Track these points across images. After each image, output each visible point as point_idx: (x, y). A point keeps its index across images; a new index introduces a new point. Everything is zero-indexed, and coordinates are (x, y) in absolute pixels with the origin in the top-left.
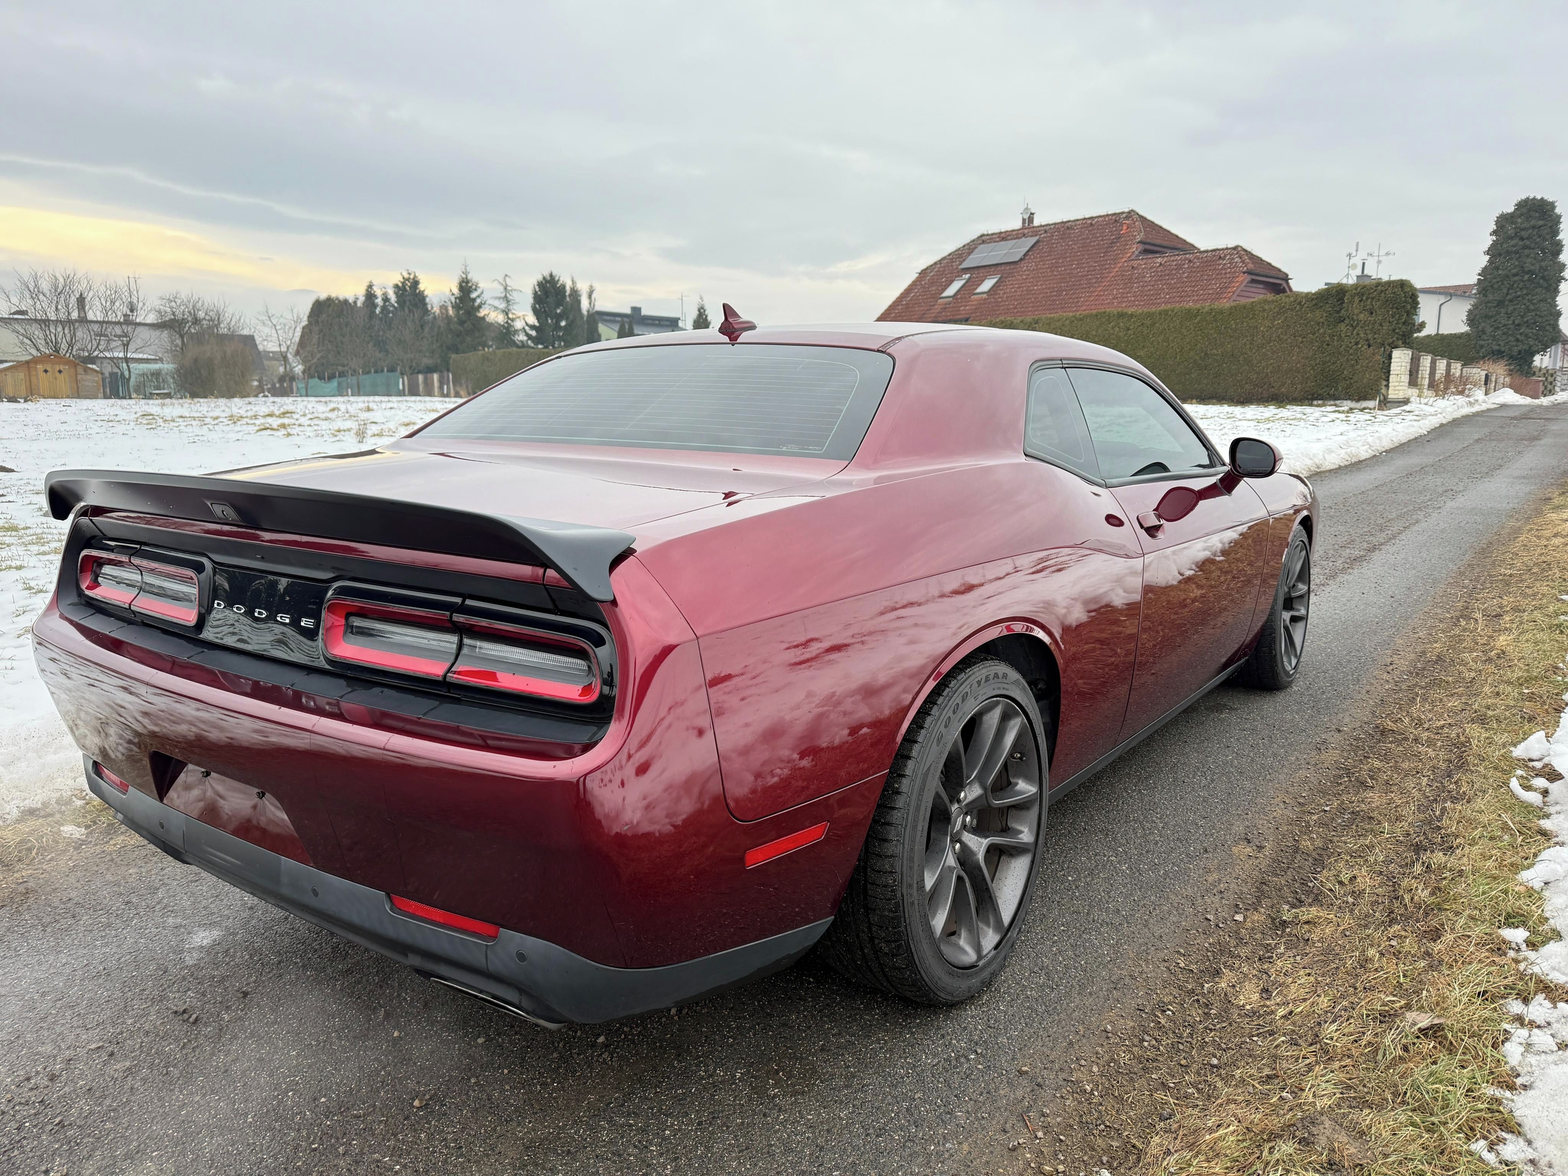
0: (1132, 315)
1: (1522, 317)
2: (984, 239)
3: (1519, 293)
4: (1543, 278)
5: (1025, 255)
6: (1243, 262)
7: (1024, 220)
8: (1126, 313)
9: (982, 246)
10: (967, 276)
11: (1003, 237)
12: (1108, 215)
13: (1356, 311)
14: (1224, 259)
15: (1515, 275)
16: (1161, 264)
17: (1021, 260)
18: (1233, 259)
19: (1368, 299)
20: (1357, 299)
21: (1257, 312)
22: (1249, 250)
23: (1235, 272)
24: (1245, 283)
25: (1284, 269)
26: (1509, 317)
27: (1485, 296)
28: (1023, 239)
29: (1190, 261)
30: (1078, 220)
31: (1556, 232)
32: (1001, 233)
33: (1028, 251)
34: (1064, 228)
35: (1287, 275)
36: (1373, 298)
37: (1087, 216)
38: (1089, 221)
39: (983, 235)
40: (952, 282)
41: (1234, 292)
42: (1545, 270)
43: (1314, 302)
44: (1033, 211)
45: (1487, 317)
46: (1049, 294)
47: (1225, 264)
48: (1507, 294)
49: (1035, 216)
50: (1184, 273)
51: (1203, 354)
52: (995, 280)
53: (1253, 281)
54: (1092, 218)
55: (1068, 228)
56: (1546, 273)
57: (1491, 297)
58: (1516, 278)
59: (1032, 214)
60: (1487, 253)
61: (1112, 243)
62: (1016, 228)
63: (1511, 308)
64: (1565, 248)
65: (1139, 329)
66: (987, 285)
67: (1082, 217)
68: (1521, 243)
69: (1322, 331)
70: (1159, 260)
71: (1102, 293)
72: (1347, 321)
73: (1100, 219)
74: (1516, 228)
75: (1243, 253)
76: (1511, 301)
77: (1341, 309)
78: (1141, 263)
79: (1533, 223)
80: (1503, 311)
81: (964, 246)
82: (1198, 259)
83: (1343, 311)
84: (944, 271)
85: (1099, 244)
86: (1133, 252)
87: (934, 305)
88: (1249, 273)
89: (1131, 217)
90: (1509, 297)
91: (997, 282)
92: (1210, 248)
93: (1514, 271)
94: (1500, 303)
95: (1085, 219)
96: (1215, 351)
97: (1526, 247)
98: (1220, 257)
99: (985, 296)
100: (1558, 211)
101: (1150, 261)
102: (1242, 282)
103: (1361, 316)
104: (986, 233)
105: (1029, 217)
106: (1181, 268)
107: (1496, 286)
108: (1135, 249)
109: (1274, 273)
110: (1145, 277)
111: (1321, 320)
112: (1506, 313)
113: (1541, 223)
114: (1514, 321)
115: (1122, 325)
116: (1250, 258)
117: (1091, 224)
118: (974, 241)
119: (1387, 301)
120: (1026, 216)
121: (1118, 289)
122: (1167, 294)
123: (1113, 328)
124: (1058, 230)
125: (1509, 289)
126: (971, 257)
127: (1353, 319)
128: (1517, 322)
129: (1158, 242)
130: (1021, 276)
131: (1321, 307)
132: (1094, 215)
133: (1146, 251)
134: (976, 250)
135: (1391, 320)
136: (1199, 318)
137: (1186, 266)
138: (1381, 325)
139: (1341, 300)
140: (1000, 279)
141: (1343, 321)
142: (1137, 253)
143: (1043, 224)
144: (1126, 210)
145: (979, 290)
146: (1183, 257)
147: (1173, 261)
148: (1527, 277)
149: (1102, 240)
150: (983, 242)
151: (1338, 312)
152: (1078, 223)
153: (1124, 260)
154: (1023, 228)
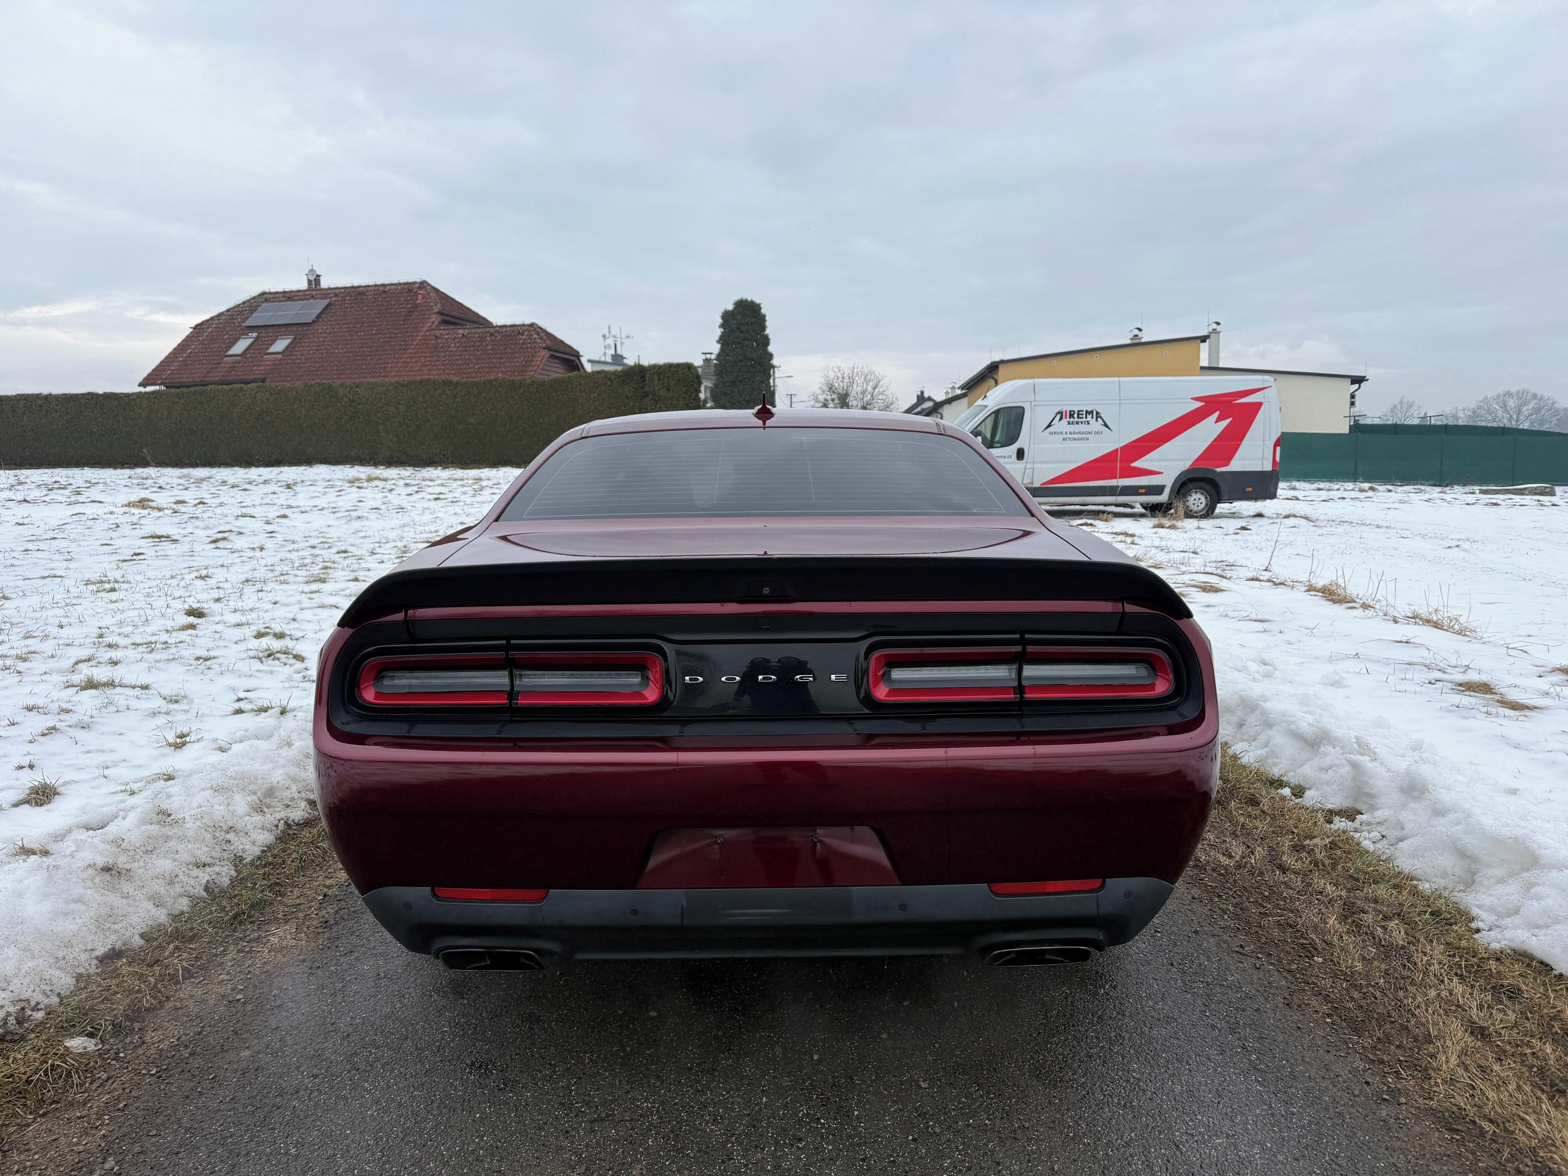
0: (457, 384)
1: (750, 395)
2: (265, 298)
3: (746, 376)
4: (760, 364)
5: (318, 317)
6: (541, 338)
7: (309, 282)
8: (451, 382)
9: (265, 304)
10: (255, 335)
11: (289, 296)
12: (400, 284)
13: (657, 388)
14: (523, 335)
15: (741, 361)
16: (463, 335)
17: (314, 321)
18: (531, 335)
19: (664, 378)
20: (656, 378)
21: (574, 386)
22: (544, 327)
23: (535, 347)
24: (546, 358)
25: (575, 347)
26: (741, 395)
27: (722, 377)
28: (312, 301)
29: (491, 335)
30: (368, 286)
31: (764, 328)
32: (285, 292)
33: (321, 313)
34: (356, 293)
35: (578, 353)
36: (668, 378)
37: (378, 283)
38: (381, 289)
39: (264, 293)
40: (236, 340)
41: (538, 366)
42: (761, 358)
43: (622, 379)
44: (318, 273)
45: (725, 394)
46: (352, 358)
47: (525, 339)
48: (738, 376)
49: (322, 279)
50: (487, 345)
51: (530, 423)
52: (288, 341)
53: (552, 357)
54: (383, 285)
55: (360, 293)
56: (762, 360)
57: (726, 378)
58: (742, 364)
59: (318, 276)
60: (718, 342)
61: (409, 312)
62: (302, 289)
63: (741, 388)
64: (771, 341)
65: (466, 397)
66: (280, 345)
67: (373, 283)
68: (742, 335)
69: (631, 404)
70: (461, 331)
71: (409, 360)
72: (650, 396)
73: (392, 287)
74: (736, 323)
75: (539, 330)
76: (740, 382)
77: (644, 386)
78: (443, 332)
79: (748, 319)
80: (736, 390)
81: (244, 303)
82: (499, 332)
83: (646, 387)
84: (224, 328)
85: (395, 312)
86: (433, 322)
87: (220, 363)
88: (548, 348)
89: (424, 287)
90: (739, 379)
91: (291, 343)
92: (508, 324)
93: (740, 358)
94: (734, 383)
95: (376, 285)
96: (542, 420)
97: (746, 339)
98: (519, 333)
99: (280, 356)
100: (763, 311)
101: (451, 332)
102: (544, 357)
103: (662, 393)
104: (268, 291)
105: (315, 279)
106: (485, 341)
107: (729, 369)
108: (435, 319)
109: (568, 350)
110: (450, 347)
111: (630, 395)
112: (739, 391)
113: (754, 320)
114: (744, 398)
115: (448, 392)
116: (546, 336)
117: (385, 292)
118: (254, 298)
119: (679, 380)
120: (312, 278)
121: (425, 357)
122: (475, 364)
123: (440, 395)
124: (349, 294)
125: (738, 372)
126: (255, 314)
127: (655, 395)
128: (747, 399)
129: (455, 314)
130: (318, 338)
131: (628, 383)
132: (386, 283)
133: (445, 322)
134: (259, 309)
135: (685, 396)
136: (522, 390)
137: (488, 339)
138: (677, 400)
139: (643, 377)
140: (294, 339)
141: (647, 396)
142: (436, 323)
143: (332, 286)
144: (418, 280)
145: (272, 350)
146: (484, 330)
147: (475, 333)
148: (749, 364)
149: (398, 308)
150: (266, 300)
151: (642, 388)
152: (370, 289)
153: (425, 329)
154: (310, 288)
